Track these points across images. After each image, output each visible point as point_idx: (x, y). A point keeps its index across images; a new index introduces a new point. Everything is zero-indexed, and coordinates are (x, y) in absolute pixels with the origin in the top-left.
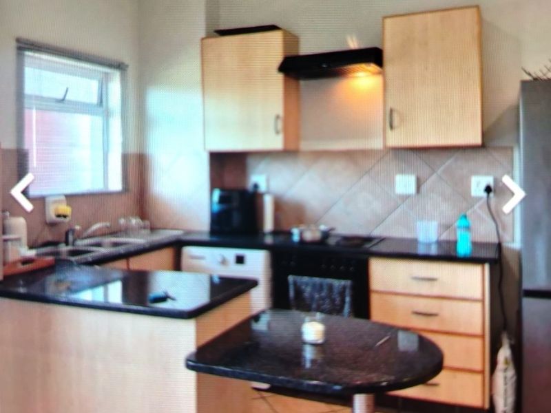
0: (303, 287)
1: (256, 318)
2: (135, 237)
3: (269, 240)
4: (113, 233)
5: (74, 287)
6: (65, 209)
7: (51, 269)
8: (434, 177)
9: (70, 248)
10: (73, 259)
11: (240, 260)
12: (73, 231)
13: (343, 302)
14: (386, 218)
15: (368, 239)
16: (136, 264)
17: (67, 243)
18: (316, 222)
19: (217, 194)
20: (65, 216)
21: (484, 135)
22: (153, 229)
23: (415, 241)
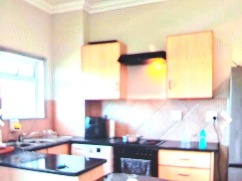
0: (128, 163)
1: (106, 177)
2: (50, 139)
3: (112, 141)
4: (40, 137)
5: (23, 161)
6: (19, 125)
7: (13, 152)
8: (189, 113)
9: (21, 143)
10: (23, 148)
11: (99, 150)
12: (22, 135)
13: (146, 170)
14: (166, 132)
15: (158, 141)
16: (51, 151)
17: (20, 141)
18: (134, 133)
19: (88, 119)
20: (18, 129)
21: (213, 92)
22: (58, 135)
23: (179, 142)
